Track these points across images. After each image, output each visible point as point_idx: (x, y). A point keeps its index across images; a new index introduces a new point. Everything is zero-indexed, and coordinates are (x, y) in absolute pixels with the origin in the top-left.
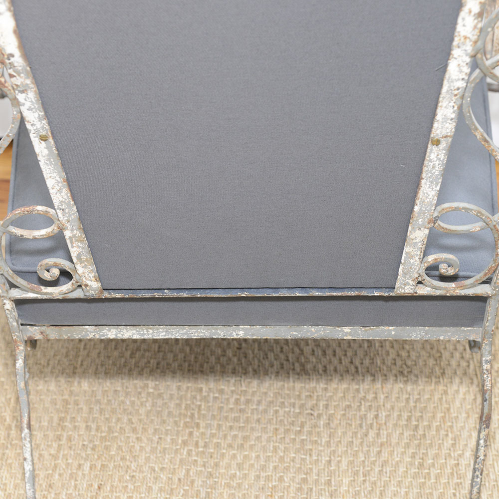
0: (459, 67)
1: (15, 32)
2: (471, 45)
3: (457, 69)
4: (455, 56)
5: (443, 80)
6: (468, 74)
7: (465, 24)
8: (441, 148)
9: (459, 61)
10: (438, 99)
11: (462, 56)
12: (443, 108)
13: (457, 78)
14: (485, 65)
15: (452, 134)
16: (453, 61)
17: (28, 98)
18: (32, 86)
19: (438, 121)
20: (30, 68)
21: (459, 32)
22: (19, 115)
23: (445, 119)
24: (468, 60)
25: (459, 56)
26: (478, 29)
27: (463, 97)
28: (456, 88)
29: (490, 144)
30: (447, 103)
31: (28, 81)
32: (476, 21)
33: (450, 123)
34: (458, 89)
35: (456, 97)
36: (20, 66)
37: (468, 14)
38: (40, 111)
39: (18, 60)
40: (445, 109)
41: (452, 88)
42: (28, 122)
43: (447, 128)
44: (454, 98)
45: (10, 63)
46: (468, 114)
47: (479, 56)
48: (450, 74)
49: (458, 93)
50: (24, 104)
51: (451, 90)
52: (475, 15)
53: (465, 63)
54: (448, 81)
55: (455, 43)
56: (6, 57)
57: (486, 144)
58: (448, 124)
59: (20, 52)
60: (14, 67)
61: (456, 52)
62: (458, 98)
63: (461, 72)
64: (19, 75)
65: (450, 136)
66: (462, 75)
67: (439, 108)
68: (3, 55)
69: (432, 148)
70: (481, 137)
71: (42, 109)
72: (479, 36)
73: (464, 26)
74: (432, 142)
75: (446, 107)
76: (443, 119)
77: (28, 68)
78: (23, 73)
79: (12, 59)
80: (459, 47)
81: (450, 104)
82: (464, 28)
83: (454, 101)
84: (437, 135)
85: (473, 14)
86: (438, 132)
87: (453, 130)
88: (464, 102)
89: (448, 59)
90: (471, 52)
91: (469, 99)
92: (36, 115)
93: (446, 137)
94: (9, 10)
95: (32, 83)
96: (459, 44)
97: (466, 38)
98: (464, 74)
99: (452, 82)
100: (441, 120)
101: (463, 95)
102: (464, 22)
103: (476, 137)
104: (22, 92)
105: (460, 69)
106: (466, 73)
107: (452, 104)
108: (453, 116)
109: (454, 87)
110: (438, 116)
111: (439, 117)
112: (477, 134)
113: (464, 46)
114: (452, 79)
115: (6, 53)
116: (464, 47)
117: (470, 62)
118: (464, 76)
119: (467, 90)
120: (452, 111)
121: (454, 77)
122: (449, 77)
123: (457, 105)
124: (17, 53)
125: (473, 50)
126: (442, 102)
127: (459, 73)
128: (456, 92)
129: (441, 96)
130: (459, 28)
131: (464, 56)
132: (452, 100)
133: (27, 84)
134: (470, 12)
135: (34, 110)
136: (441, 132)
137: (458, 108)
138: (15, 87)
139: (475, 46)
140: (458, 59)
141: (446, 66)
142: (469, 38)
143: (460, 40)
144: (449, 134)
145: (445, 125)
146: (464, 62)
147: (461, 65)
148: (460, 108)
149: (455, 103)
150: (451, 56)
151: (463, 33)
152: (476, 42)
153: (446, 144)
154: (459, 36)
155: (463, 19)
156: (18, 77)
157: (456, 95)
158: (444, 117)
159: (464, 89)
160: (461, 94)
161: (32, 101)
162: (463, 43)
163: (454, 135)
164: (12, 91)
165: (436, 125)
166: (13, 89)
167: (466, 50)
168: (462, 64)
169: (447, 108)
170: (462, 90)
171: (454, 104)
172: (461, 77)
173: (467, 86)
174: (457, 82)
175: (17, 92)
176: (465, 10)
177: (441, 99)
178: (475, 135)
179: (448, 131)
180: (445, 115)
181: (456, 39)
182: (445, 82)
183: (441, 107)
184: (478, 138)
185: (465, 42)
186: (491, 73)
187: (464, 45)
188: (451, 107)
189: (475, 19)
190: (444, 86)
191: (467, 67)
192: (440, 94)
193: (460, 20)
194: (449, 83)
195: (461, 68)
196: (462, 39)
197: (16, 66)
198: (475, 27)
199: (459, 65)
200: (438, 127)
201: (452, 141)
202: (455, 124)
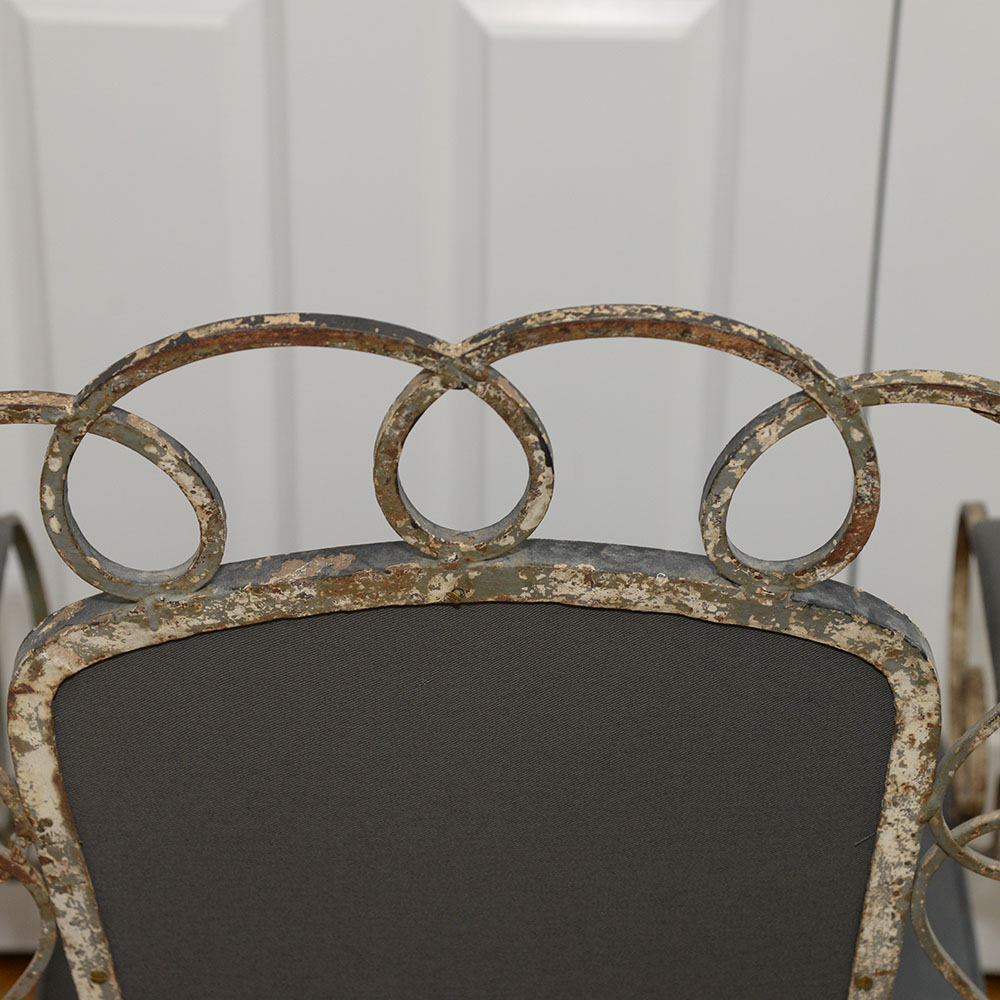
0: (899, 842)
1: (56, 780)
2: (919, 801)
3: (895, 844)
4: (890, 820)
5: (870, 865)
6: (916, 854)
7: (905, 762)
8: (875, 995)
9: (897, 829)
10: (864, 900)
11: (903, 820)
12: (873, 918)
13: (896, 860)
14: (948, 838)
15: (895, 968)
16: (886, 829)
17: (73, 901)
18: (82, 878)
19: (865, 941)
20: (81, 844)
21: (894, 776)
22: (54, 934)
23: (880, 938)
24: (914, 827)
25: (897, 820)
26: (929, 771)
27: (910, 898)
28: (895, 879)
29: (970, 990)
30: (880, 907)
31: (75, 871)
32: (924, 758)
33: (888, 947)
34: (900, 881)
35: (897, 898)
36: (62, 843)
37: (908, 744)
38: (95, 926)
39: (58, 831)
40: (878, 920)
41: (889, 880)
42: (71, 946)
43: (884, 956)
44: (893, 900)
45: (42, 837)
46: (923, 930)
47: (935, 821)
48: (883, 853)
49: (901, 889)
50: (64, 914)
51: (887, 883)
52: (920, 747)
53: (910, 833)
54: (879, 866)
55: (888, 797)
56: (36, 825)
57: (963, 989)
58: (885, 948)
59: (63, 816)
60: (51, 843)
61: (891, 814)
62: (900, 899)
63: (903, 849)
64: (59, 860)
65: (890, 972)
66: (906, 856)
67: (866, 918)
68: (32, 822)
69: (857, 994)
70: (951, 974)
71: (98, 923)
72: (931, 785)
73: (902, 765)
74: (856, 983)
75: (878, 916)
76: (874, 938)
77: (77, 846)
78: (66, 855)
79: (48, 830)
80: (895, 804)
81: (887, 910)
82: (903, 769)
83: (894, 904)
84: (866, 968)
85: (917, 744)
86: (867, 963)
87: (896, 960)
88: (912, 906)
89: (878, 826)
90: (919, 813)
91: (922, 901)
92: (87, 933)
93: (884, 973)
94: (48, 741)
95: (83, 873)
96: (894, 798)
97: (907, 787)
98: (909, 853)
99: (888, 868)
100: (871, 940)
101: (911, 894)
102: (903, 758)
103: (942, 974)
104: (62, 890)
105: (901, 845)
106: (913, 853)
107: (890, 910)
108: (894, 933)
109: (892, 877)
110: (864, 932)
111: (867, 934)
112: (943, 969)
113: (906, 803)
114: (886, 863)
115: (37, 818)
116: (906, 805)
117: (919, 831)
118: (909, 859)
119: (917, 883)
120: (891, 923)
121: (890, 859)
122: (881, 859)
123: (899, 911)
124: (57, 818)
125: (923, 810)
126: (871, 906)
127: (899, 852)
128: (896, 888)
129: (869, 894)
130: (894, 769)
131: (907, 820)
132: (891, 903)
133: (73, 876)
134: (912, 741)
135: (83, 924)
136: (873, 965)
137: (901, 917)
138: (50, 882)
139: (925, 802)
140: (895, 827)
141: (874, 838)
142: (914, 788)
143: (897, 790)
144: (889, 968)
145: (878, 951)
146: (906, 832)
147: (902, 838)
148: (907, 917)
149: (895, 908)
150: (882, 820)
151: (901, 779)
152: (926, 796)
153: (885, 987)
154: (895, 782)
155: (900, 753)
156: (56, 863)
157: (896, 894)
158: (875, 934)
159: (910, 882)
160: (906, 892)
161: (80, 908)
162: (902, 796)
163: (898, 970)
164: (44, 889)
165: (861, 950)
166: (46, 884)
167: (909, 810)
168: (904, 835)
169: (882, 918)
170: (907, 884)
171: (894, 911)
172: (903, 860)
173: (916, 876)
174: (897, 869)
175: (52, 890)
176: (904, 736)
177: (868, 900)
178: (939, 971)
179: (886, 962)
180: (878, 932)
181: (889, 789)
182: (875, 869)
183: (870, 914)
184: (946, 976)
185: (907, 794)
186: (963, 854)
187: (905, 800)
188: (888, 915)
189: (921, 755)
190: (872, 874)
191: (914, 842)
192: (865, 889)
193: (894, 756)
194: (881, 871)
195: (903, 842)
196: (901, 789)
197: (55, 843)
198: (924, 768)
199: (898, 837)
200: (866, 955)
201: (895, 980)
202: (898, 948)
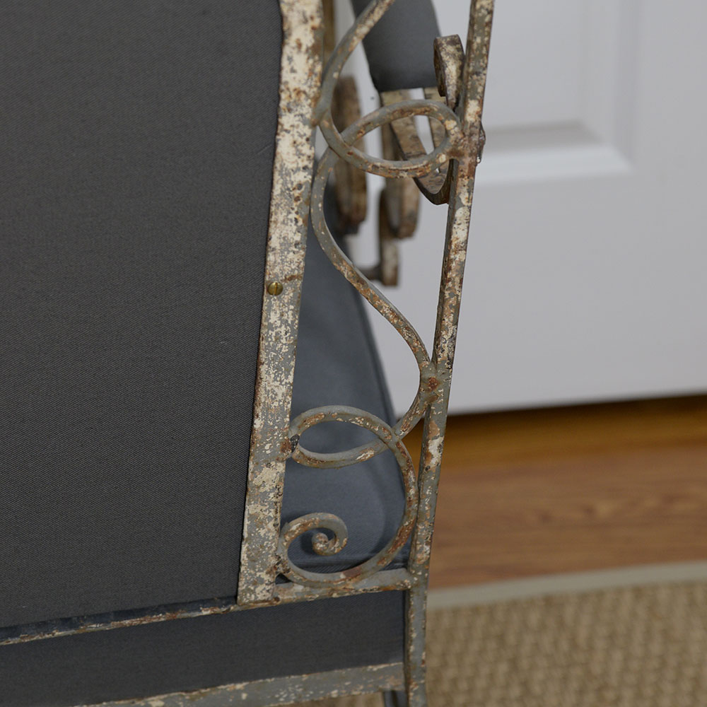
0: (296, 147)
2: (310, 105)
3: (292, 150)
4: (287, 127)
5: (272, 174)
6: (311, 158)
7: (295, 68)
8: (286, 301)
9: (293, 135)
10: (269, 208)
11: (298, 126)
12: (279, 225)
13: (294, 166)
15: (301, 272)
16: (283, 136)
19: (274, 249)
21: (286, 83)
23: (286, 244)
24: (308, 131)
25: (292, 126)
26: (316, 74)
27: (309, 202)
28: (295, 184)
30: (284, 214)
32: (311, 61)
33: (294, 252)
34: (300, 186)
35: (299, 202)
37: (296, 50)
40: (283, 226)
41: (289, 186)
43: (291, 262)
44: (295, 205)
46: (322, 233)
48: (282, 160)
49: (301, 195)
51: (288, 189)
52: (307, 51)
53: (305, 138)
54: (281, 174)
55: (283, 104)
57: (361, 286)
58: (291, 254)
61: (286, 120)
62: (301, 204)
63: (300, 154)
65: (297, 277)
66: (303, 161)
67: (273, 225)
69: (270, 301)
72: (320, 88)
73: (293, 71)
74: (268, 291)
75: (283, 222)
76: (281, 245)
80: (290, 110)
81: (290, 216)
82: (293, 75)
83: (296, 209)
84: (276, 276)
85: (304, 48)
86: (277, 270)
87: (302, 264)
88: (312, 210)
89: (276, 134)
90: (311, 117)
91: (320, 205)
93: (292, 278)
96: (288, 104)
97: (299, 92)
98: (305, 158)
99: (288, 174)
100: (278, 247)
101: (310, 198)
102: (293, 64)
103: (342, 274)
105: (298, 150)
106: (309, 157)
107: (293, 216)
108: (298, 238)
109: (292, 183)
110: (272, 240)
111: (275, 241)
112: (342, 268)
113: (299, 108)
114: (286, 169)
116: (299, 111)
117: (312, 135)
118: (306, 163)
119: (315, 187)
120: (295, 228)
121: (290, 166)
122: (282, 166)
123: (300, 216)
125: (314, 113)
126: (276, 214)
127: (296, 158)
128: (297, 193)
129: (274, 202)
130: (286, 76)
131: (301, 125)
132: (293, 209)
134: (299, 45)
136: (282, 271)
137: (303, 222)
139: (315, 105)
140: (291, 133)
141: (274, 146)
142: (304, 92)
143: (290, 96)
144: (296, 273)
145: (286, 257)
146: (301, 136)
147: (298, 143)
148: (308, 221)
149: (297, 213)
150: (280, 127)
151: (293, 85)
152: (316, 99)
153: (294, 291)
154: (288, 89)
155: (290, 59)
157: (297, 199)
158: (282, 240)
159: (309, 186)
160: (306, 196)
162: (295, 101)
163: (305, 274)
165: (271, 258)
167: (302, 115)
168: (299, 140)
169: (287, 224)
170: (306, 188)
171: (297, 216)
172: (301, 165)
173: (313, 180)
174: (296, 175)
176: (291, 42)
177: (273, 209)
178: (339, 271)
179: (293, 267)
180: (284, 238)
181: (283, 96)
182: (277, 176)
183: (276, 222)
184: (346, 276)
185: (299, 100)
187: (297, 105)
188: (291, 221)
189: (308, 58)
190: (275, 182)
191: (309, 146)
192: (270, 198)
193: (285, 63)
194: (282, 178)
195: (300, 147)
196: (293, 95)
198: (311, 72)
199: (295, 142)
200: (275, 262)
201: (303, 284)
202: (302, 252)
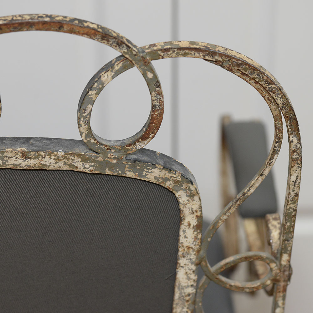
0: (187, 275)
2: (195, 254)
3: (185, 277)
4: (182, 265)
5: (174, 288)
6: (195, 281)
7: (187, 236)
9: (185, 269)
10: (172, 305)
11: (188, 264)
13: (186, 284)
14: (210, 272)
16: (180, 270)
21: (182, 243)
24: (194, 267)
25: (185, 264)
26: (198, 239)
27: (194, 303)
28: (186, 294)
30: (181, 309)
32: (196, 233)
34: (189, 295)
35: (188, 303)
37: (188, 227)
41: (183, 294)
44: (186, 304)
47: (203, 263)
48: (179, 282)
49: (190, 299)
51: (183, 296)
52: (193, 227)
53: (192, 271)
54: (179, 288)
55: (180, 253)
61: (182, 261)
62: (190, 304)
63: (189, 279)
66: (191, 282)
72: (200, 246)
73: (186, 237)
80: (184, 257)
82: (186, 239)
83: (187, 306)
85: (192, 226)
88: (196, 307)
89: (176, 268)
90: (196, 260)
91: (200, 304)
96: (183, 253)
97: (189, 248)
98: (192, 281)
99: (183, 289)
101: (195, 301)
102: (185, 234)
105: (188, 277)
106: (194, 280)
107: (185, 309)
113: (189, 256)
114: (182, 286)
116: (189, 257)
117: (196, 269)
118: (192, 283)
119: (198, 295)
121: (183, 284)
122: (179, 284)
123: (190, 310)
125: (197, 258)
126: (176, 308)
127: (187, 280)
128: (187, 298)
129: (175, 303)
130: (182, 239)
131: (190, 264)
132: (185, 306)
134: (189, 225)
139: (198, 255)
140: (185, 268)
141: (175, 274)
142: (192, 248)
143: (184, 250)
146: (190, 270)
147: (188, 273)
149: (188, 308)
150: (178, 265)
151: (185, 244)
152: (198, 252)
154: (183, 246)
155: (184, 231)
157: (188, 301)
159: (194, 295)
160: (192, 300)
162: (187, 252)
167: (190, 259)
168: (189, 272)
170: (192, 296)
171: (187, 310)
172: (190, 284)
173: (196, 292)
174: (187, 289)
176: (185, 223)
177: (174, 306)
181: (180, 249)
182: (176, 290)
185: (189, 251)
186: (217, 279)
187: (188, 254)
189: (194, 231)
190: (176, 292)
191: (194, 275)
192: (173, 300)
193: (181, 233)
194: (179, 290)
195: (189, 275)
196: (186, 249)
198: (196, 238)
199: (186, 273)
